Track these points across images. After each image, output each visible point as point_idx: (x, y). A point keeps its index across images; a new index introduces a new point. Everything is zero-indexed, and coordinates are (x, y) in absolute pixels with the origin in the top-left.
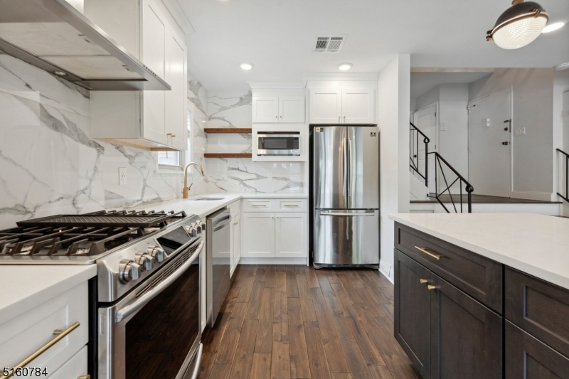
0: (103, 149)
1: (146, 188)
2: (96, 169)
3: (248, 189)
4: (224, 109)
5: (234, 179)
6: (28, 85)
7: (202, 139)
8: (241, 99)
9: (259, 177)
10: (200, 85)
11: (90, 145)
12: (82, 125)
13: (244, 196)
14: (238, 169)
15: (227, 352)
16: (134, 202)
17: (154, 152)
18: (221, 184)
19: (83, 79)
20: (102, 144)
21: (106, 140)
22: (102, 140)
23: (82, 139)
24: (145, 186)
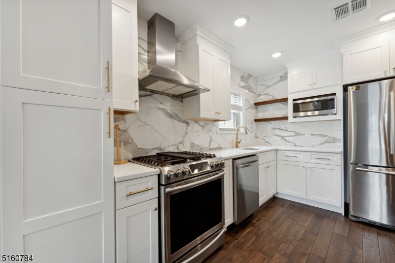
0: (189, 123)
1: (212, 142)
2: (186, 133)
3: (288, 143)
4: (269, 87)
5: (277, 136)
6: (161, 103)
7: (253, 111)
8: (282, 76)
9: (297, 134)
10: (250, 76)
11: (183, 122)
12: (180, 114)
13: (279, 148)
14: (280, 129)
15: (243, 243)
16: (205, 148)
17: (216, 122)
18: (267, 139)
19: (178, 95)
20: (189, 121)
21: (190, 119)
22: (188, 119)
23: (180, 120)
24: (211, 140)
